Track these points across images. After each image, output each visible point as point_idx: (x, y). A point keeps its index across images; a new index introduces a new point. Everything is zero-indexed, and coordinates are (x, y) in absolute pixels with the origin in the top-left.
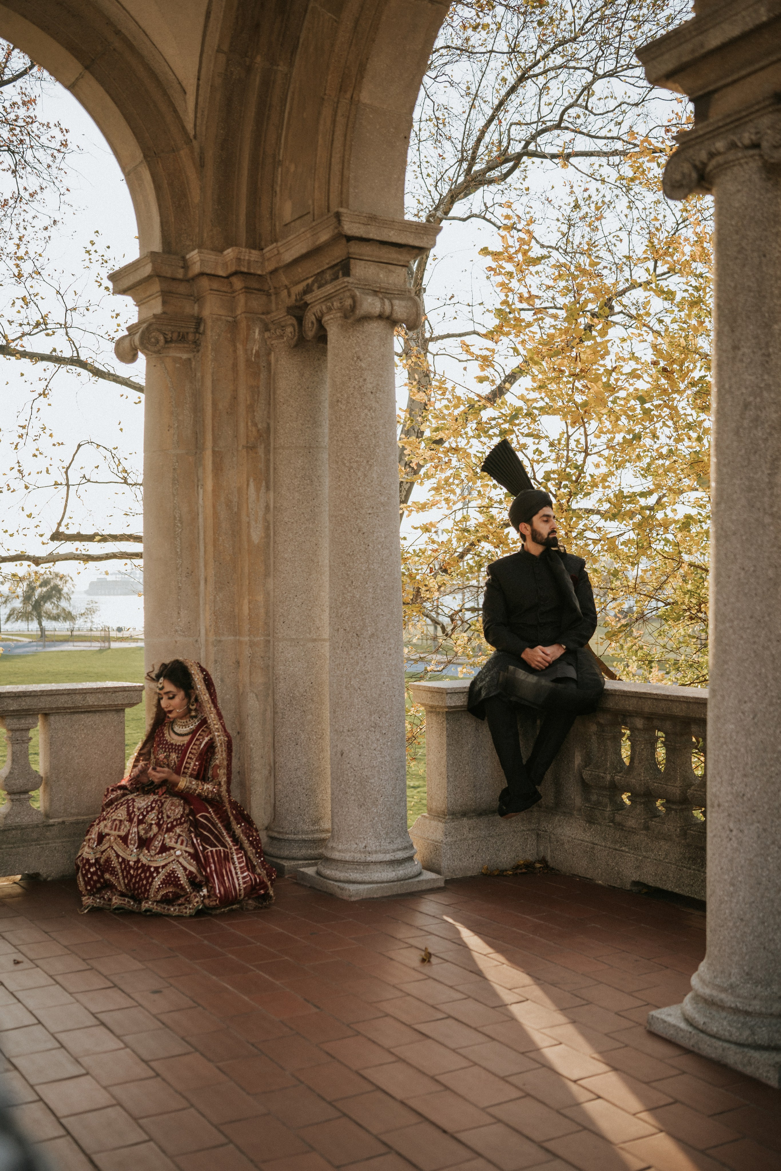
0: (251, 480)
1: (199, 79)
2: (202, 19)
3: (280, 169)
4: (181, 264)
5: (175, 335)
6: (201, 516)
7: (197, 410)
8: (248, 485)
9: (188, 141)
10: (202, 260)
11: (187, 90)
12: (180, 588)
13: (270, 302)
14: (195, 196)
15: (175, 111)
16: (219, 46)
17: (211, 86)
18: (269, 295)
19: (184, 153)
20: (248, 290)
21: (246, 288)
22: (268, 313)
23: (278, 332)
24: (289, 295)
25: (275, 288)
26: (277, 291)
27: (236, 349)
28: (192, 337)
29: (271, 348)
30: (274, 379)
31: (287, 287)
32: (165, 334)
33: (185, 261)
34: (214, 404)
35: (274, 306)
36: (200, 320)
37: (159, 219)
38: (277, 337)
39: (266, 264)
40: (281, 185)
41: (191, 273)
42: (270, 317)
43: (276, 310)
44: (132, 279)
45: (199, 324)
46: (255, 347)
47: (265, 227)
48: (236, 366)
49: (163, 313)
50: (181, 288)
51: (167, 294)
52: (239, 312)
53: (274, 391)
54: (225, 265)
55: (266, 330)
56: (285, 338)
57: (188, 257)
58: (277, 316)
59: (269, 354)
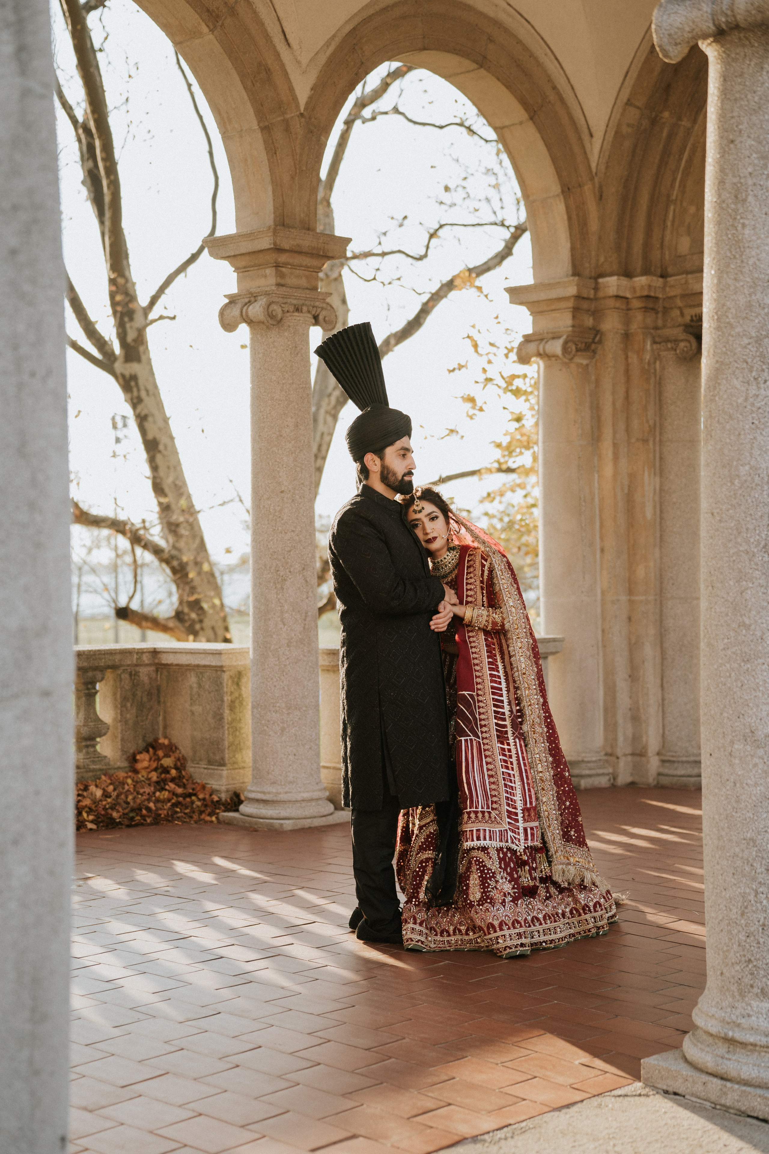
0: (646, 468)
1: (607, 126)
2: (621, 79)
3: (672, 207)
4: (593, 286)
5: (583, 345)
6: (597, 496)
7: (596, 409)
8: (644, 471)
9: (592, 179)
10: (618, 286)
11: (594, 134)
12: (584, 556)
13: (657, 318)
14: (594, 225)
15: (585, 153)
16: (629, 100)
17: (616, 133)
18: (657, 313)
19: (587, 188)
20: (647, 309)
21: (645, 308)
22: (656, 328)
23: (669, 345)
24: (682, 314)
25: (664, 308)
26: (666, 311)
27: (627, 358)
28: (593, 346)
29: (657, 357)
30: (660, 383)
31: (680, 308)
32: (576, 345)
33: (597, 283)
34: (614, 404)
35: (660, 323)
36: (597, 332)
37: (568, 245)
38: (668, 350)
39: (668, 289)
40: (673, 221)
41: (601, 294)
42: (659, 332)
43: (664, 326)
44: (543, 296)
45: (596, 335)
46: (647, 357)
47: (655, 255)
48: (627, 371)
49: (573, 326)
50: (585, 305)
51: (576, 311)
52: (634, 327)
53: (660, 394)
54: (634, 289)
55: (654, 342)
56: (678, 351)
57: (601, 280)
58: (668, 332)
59: (655, 363)
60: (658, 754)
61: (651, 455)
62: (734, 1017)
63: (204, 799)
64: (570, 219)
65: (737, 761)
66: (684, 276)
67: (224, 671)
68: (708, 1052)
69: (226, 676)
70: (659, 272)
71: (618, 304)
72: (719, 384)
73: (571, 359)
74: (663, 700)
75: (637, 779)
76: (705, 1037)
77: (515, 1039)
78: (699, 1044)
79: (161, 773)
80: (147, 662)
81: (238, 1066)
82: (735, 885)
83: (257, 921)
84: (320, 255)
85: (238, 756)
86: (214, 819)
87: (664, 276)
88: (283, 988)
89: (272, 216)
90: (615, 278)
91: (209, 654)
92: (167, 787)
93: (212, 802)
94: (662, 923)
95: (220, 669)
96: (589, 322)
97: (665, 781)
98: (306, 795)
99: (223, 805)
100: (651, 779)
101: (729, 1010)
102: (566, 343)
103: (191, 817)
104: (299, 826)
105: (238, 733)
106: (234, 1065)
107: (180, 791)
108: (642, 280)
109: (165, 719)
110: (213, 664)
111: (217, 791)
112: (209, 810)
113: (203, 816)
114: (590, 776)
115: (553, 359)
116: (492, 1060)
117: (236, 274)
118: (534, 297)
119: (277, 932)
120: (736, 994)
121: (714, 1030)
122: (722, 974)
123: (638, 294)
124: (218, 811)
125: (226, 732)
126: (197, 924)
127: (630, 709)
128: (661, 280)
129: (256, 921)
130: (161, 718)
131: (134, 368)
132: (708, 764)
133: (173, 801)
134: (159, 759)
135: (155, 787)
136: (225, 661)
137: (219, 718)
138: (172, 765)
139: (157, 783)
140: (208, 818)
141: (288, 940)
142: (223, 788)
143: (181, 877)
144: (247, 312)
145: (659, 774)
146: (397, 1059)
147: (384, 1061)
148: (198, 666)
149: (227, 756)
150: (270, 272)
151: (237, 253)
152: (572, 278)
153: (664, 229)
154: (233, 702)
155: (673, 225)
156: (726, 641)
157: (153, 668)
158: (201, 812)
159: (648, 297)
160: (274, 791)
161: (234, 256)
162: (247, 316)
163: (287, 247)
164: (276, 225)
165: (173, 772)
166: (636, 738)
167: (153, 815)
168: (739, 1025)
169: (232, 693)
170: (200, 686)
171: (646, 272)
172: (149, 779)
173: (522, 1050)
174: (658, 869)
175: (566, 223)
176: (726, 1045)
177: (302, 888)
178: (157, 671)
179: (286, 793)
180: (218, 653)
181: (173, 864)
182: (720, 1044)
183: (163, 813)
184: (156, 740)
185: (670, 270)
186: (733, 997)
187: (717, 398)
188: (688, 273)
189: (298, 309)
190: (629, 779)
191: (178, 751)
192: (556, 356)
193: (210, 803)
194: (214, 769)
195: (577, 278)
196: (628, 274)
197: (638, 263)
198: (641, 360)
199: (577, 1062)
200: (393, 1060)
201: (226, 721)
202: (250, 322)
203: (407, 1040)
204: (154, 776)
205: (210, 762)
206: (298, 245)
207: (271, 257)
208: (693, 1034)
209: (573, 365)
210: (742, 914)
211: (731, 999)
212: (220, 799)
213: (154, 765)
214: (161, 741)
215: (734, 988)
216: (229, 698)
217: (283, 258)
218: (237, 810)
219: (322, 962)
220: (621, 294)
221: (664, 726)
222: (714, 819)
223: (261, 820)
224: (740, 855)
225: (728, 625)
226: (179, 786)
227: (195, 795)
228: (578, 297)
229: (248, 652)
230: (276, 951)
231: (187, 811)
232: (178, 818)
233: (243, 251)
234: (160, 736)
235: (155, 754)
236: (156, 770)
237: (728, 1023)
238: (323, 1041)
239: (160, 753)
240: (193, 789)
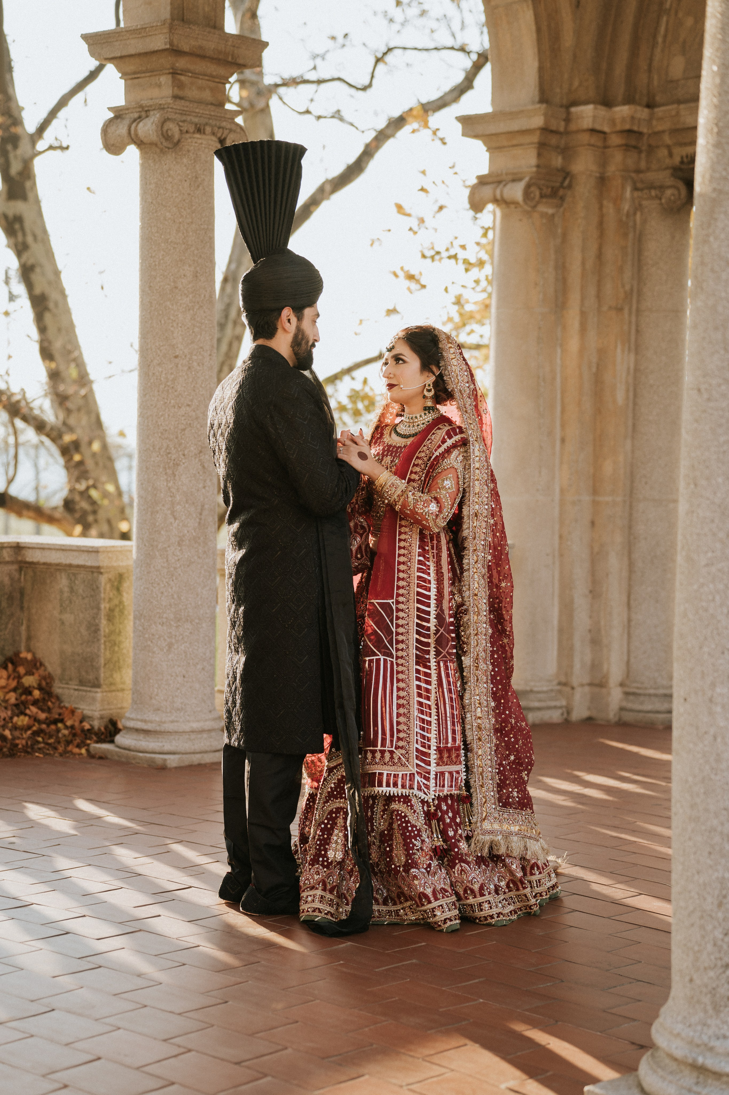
0: (618, 343)
3: (665, 19)
4: (564, 116)
5: (550, 190)
6: (558, 375)
7: (561, 269)
8: (615, 346)
10: (593, 116)
12: (540, 447)
13: (639, 158)
14: (568, 40)
18: (640, 152)
20: (627, 147)
21: (626, 145)
22: (638, 171)
23: (653, 193)
24: (671, 155)
25: (650, 146)
26: (651, 149)
27: (601, 207)
28: (561, 192)
29: (638, 207)
30: (640, 240)
31: (669, 147)
32: (540, 189)
33: (568, 113)
34: (583, 263)
35: (643, 165)
36: (566, 174)
37: (536, 64)
38: (651, 198)
39: (654, 122)
40: (665, 36)
41: (573, 127)
42: (641, 175)
43: (648, 169)
44: (502, 127)
45: (565, 178)
46: (626, 207)
47: (642, 78)
48: (601, 224)
49: (538, 166)
50: (554, 140)
51: (542, 147)
52: (612, 169)
53: (640, 252)
54: (613, 122)
55: (635, 189)
56: (663, 201)
57: (573, 110)
58: (651, 176)
59: (635, 214)
60: (622, 685)
61: (626, 327)
62: (705, 1038)
63: (72, 727)
64: (539, 30)
65: (719, 709)
66: (675, 106)
67: (101, 573)
68: (670, 1082)
69: (103, 579)
70: (645, 100)
71: (594, 140)
72: (716, 219)
73: (534, 207)
74: (629, 620)
75: (594, 714)
76: (667, 1061)
77: (427, 1051)
78: (659, 1070)
79: (21, 695)
80: (7, 559)
81: (66, 1086)
82: (711, 867)
83: (120, 884)
84: (228, 62)
85: (117, 676)
86: (83, 751)
87: (650, 105)
88: (139, 976)
89: (169, 8)
90: (591, 107)
91: (83, 551)
92: (28, 711)
93: (83, 730)
94: (618, 897)
95: (97, 570)
96: (558, 161)
97: (628, 717)
98: (195, 725)
99: (96, 734)
100: (612, 715)
101: (699, 1028)
102: (528, 186)
103: (56, 749)
104: (187, 763)
105: (116, 649)
106: (62, 1086)
107: (42, 716)
108: (623, 111)
109: (28, 627)
110: (89, 564)
111: (89, 717)
112: (78, 740)
113: (70, 748)
114: (539, 709)
115: (513, 206)
116: (394, 1081)
117: (123, 81)
118: (492, 129)
119: (142, 899)
120: (709, 1008)
121: (679, 1054)
122: (691, 980)
123: (619, 128)
124: (88, 742)
125: (102, 646)
126: (43, 888)
127: (590, 631)
128: (646, 110)
129: (118, 884)
130: (23, 628)
131: (19, 207)
132: (682, 710)
133: (35, 728)
134: (19, 677)
135: (12, 711)
136: (103, 561)
137: (94, 629)
138: (35, 685)
139: (16, 705)
140: (76, 750)
141: (156, 910)
142: (97, 714)
143: (32, 825)
144: (136, 130)
145: (622, 709)
146: (273, 1077)
147: (257, 1079)
148: (70, 566)
149: (102, 675)
150: (165, 80)
151: (124, 53)
152: (538, 106)
153: (654, 46)
154: (111, 610)
155: (664, 41)
156: (710, 554)
157: (15, 567)
158: (68, 743)
159: (630, 131)
160: (157, 719)
161: (121, 57)
162: (136, 135)
163: (186, 48)
164: (173, 19)
165: (37, 693)
166: (595, 666)
167: (8, 745)
168: (711, 1049)
169: (110, 600)
170: (72, 590)
171: (629, 100)
172: (6, 701)
173: (434, 1067)
174: (615, 828)
175: (534, 35)
176: (695, 1074)
177: (180, 842)
178: (20, 569)
179: (172, 722)
180: (95, 551)
181: (25, 807)
182: (687, 1072)
183: (21, 743)
184: (17, 654)
185: (658, 98)
186: (706, 1011)
187: (712, 239)
188: (679, 102)
189: (199, 130)
190: (585, 714)
191: (43, 668)
192: (515, 203)
193: (79, 732)
194: (86, 691)
195: (544, 106)
196: (607, 103)
197: (620, 90)
198: (618, 210)
199: (503, 1086)
200: (269, 1079)
201: (102, 633)
202: (140, 144)
203: (289, 1051)
204: (12, 698)
205: (82, 683)
206: (201, 47)
207: (166, 61)
208: (652, 1055)
209: (536, 215)
210: (720, 905)
211: (702, 1015)
212: (92, 727)
213: (13, 684)
214: (23, 655)
215: (707, 1000)
216: (107, 606)
217: (182, 63)
218: (112, 742)
219: (193, 941)
220: (598, 127)
221: (629, 652)
222: (687, 781)
223: (141, 755)
224: (719, 829)
225: (714, 535)
226: (43, 711)
227: (62, 721)
228: (545, 130)
229: (131, 551)
230: (137, 925)
231: (51, 741)
232: (40, 749)
233: (132, 51)
234: (23, 648)
235: (14, 670)
236: (14, 690)
237: (698, 1046)
238: (182, 1050)
239: (22, 670)
240: (60, 714)
